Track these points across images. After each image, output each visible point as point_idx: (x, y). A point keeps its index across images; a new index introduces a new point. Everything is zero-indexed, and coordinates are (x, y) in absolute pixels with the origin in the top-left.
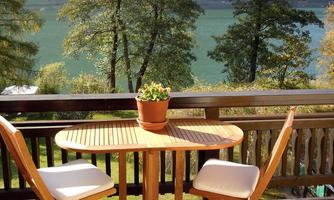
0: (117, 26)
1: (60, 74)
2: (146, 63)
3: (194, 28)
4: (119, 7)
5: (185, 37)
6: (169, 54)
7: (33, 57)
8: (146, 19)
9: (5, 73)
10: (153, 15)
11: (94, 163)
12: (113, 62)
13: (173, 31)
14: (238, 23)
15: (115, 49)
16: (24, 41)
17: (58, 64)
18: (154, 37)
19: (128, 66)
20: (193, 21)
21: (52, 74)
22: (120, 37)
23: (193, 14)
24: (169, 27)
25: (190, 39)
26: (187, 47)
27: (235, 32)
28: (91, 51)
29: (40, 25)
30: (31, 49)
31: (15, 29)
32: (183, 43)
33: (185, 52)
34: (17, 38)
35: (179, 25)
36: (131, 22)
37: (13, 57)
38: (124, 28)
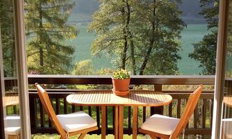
0: (127, 36)
1: (89, 67)
2: (146, 61)
3: (180, 37)
4: (128, 23)
5: (173, 43)
6: (162, 55)
7: (71, 56)
8: (146, 31)
9: (53, 66)
10: (151, 28)
11: (90, 114)
12: (124, 60)
13: (165, 39)
14: (211, 33)
15: (125, 51)
16: (65, 45)
17: (87, 61)
18: (152, 43)
19: (134, 63)
20: (179, 32)
21: (84, 67)
22: (129, 43)
23: (179, 28)
24: (162, 36)
25: (176, 45)
26: (175, 50)
27: (208, 40)
28: (109, 52)
29: (76, 35)
30: (70, 50)
31: (60, 37)
32: (172, 47)
33: (173, 53)
34: (61, 43)
35: (170, 35)
36: (136, 33)
37: (58, 56)
38: (131, 37)
